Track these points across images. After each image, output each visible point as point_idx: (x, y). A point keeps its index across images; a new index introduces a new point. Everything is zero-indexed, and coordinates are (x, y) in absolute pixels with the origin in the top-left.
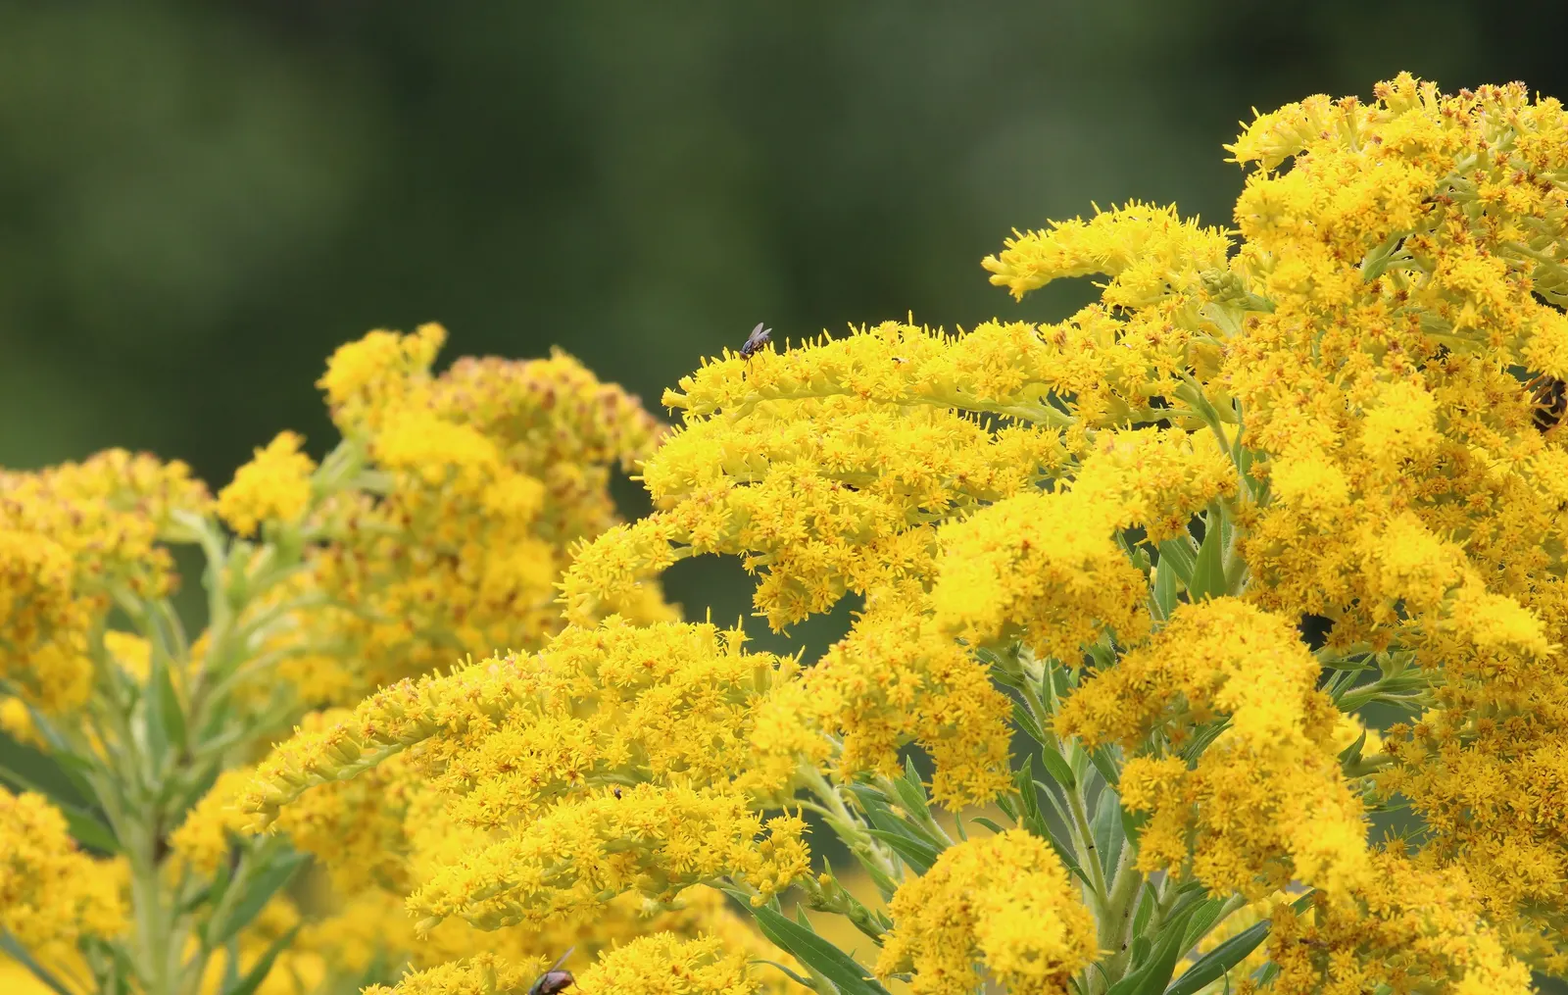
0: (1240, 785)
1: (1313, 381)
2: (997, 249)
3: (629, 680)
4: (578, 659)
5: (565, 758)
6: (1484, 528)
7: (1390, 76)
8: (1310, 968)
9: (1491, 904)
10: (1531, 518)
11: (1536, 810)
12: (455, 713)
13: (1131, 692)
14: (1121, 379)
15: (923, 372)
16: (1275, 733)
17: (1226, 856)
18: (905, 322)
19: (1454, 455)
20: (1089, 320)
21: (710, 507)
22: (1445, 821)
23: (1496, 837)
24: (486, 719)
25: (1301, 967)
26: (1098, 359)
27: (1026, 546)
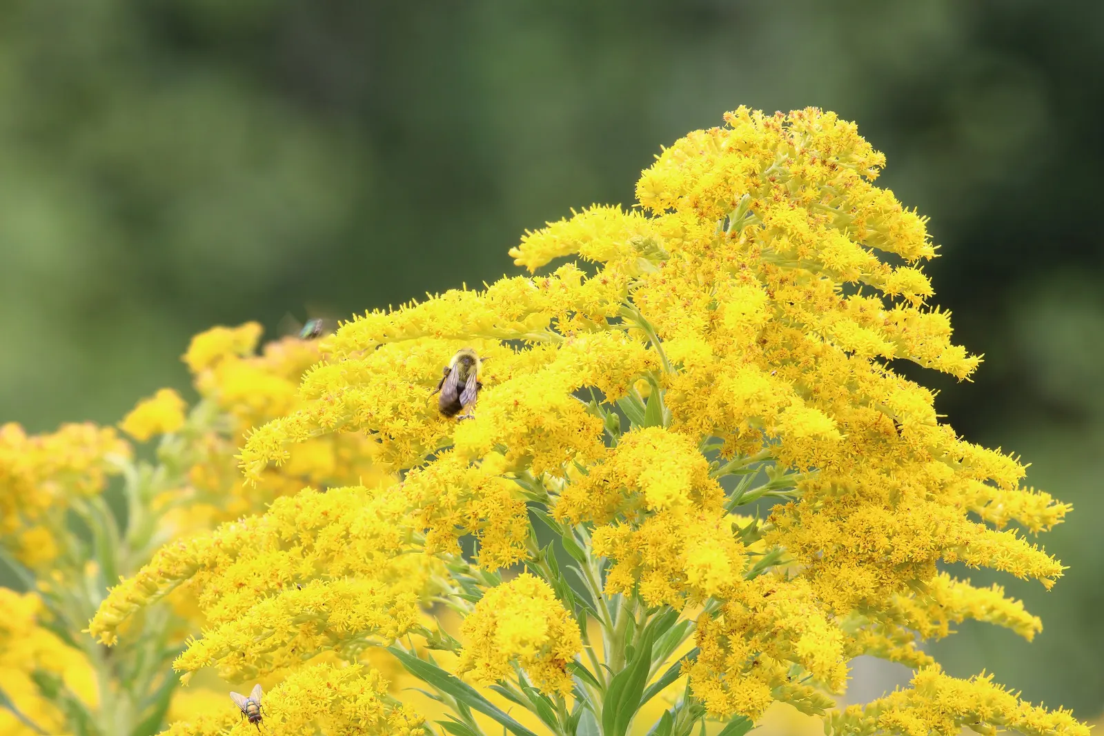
0: (660, 535)
1: (694, 293)
2: (517, 243)
3: (314, 524)
4: (283, 515)
5: (274, 575)
6: (810, 377)
7: (734, 108)
8: (717, 647)
9: (834, 605)
10: (838, 369)
11: (859, 545)
12: (207, 556)
13: (596, 488)
14: (584, 305)
15: (472, 317)
16: (669, 497)
17: (657, 582)
18: (462, 289)
19: (791, 335)
20: (565, 273)
21: (332, 403)
22: (805, 558)
23: (837, 564)
24: (226, 557)
25: (712, 646)
26: (570, 294)
27: (517, 404)
